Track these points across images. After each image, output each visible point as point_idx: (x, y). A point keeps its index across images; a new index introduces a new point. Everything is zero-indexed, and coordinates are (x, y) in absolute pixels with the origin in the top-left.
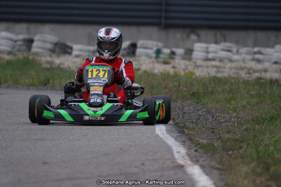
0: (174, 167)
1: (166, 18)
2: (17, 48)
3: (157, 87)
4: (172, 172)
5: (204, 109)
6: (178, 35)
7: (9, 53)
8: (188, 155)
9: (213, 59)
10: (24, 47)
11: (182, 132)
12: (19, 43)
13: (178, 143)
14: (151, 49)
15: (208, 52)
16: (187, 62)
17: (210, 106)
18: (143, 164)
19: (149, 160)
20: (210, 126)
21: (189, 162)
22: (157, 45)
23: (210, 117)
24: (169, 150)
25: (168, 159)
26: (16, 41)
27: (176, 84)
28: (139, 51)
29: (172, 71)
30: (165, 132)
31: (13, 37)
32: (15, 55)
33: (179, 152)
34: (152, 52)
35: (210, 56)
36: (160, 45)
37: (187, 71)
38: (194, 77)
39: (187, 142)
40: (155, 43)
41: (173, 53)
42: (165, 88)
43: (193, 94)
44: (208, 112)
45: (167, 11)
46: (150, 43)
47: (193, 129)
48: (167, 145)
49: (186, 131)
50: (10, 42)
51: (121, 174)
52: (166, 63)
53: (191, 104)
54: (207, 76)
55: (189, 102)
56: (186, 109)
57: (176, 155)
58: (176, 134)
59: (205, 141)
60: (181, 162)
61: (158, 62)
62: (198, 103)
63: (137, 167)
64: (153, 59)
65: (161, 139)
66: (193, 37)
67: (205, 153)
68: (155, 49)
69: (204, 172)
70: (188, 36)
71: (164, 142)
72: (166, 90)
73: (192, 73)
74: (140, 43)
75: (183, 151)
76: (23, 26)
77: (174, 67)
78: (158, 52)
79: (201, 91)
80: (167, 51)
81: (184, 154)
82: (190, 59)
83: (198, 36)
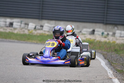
1: (106, 21)
2: (51, 30)
3: (102, 47)
4: (107, 81)
5: (119, 56)
6: (110, 27)
9: (123, 37)
11: (111, 65)
12: (52, 28)
13: (109, 69)
15: (121, 34)
16: (113, 37)
17: (122, 55)
18: (96, 77)
19: (98, 75)
20: (121, 63)
21: (114, 77)
23: (122, 59)
24: (106, 72)
25: (106, 75)
26: (50, 27)
27: (109, 46)
28: (96, 33)
29: (108, 41)
30: (105, 65)
31: (50, 25)
32: (50, 32)
33: (110, 73)
34: (100, 33)
35: (122, 35)
36: (104, 31)
37: (113, 41)
38: (116, 43)
39: (113, 69)
40: (102, 30)
41: (108, 34)
43: (116, 50)
44: (121, 57)
45: (106, 18)
46: (100, 30)
47: (115, 64)
48: (105, 70)
49: (113, 65)
52: (105, 37)
53: (114, 54)
54: (121, 43)
55: (114, 53)
56: (112, 55)
57: (109, 74)
58: (109, 66)
59: (119, 69)
60: (111, 77)
61: (103, 37)
62: (117, 53)
64: (101, 36)
65: (103, 67)
66: (116, 28)
67: (120, 73)
68: (102, 32)
69: (119, 81)
70: (114, 28)
71: (104, 69)
73: (115, 42)
74: (96, 30)
75: (111, 72)
76: (53, 22)
77: (108, 39)
78: (103, 33)
79: (118, 49)
80: (106, 33)
81: (112, 74)
82: (114, 36)
83: (118, 28)
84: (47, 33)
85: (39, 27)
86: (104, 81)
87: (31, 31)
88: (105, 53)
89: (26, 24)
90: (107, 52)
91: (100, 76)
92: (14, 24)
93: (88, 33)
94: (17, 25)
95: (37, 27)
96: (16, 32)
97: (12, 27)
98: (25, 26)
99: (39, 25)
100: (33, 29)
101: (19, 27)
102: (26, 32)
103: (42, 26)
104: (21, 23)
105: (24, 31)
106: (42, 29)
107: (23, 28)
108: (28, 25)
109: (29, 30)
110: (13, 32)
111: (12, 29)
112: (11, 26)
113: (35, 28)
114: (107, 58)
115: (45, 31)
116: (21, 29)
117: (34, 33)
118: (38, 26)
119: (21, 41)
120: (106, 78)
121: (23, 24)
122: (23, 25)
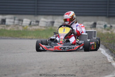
0: (107, 63)
2: (48, 25)
3: (104, 38)
4: (106, 65)
7: (45, 27)
8: (114, 59)
10: (51, 25)
11: (112, 52)
12: (49, 23)
13: (110, 56)
14: (102, 25)
18: (94, 62)
19: (97, 61)
21: (113, 61)
22: (105, 23)
24: (106, 57)
25: (105, 61)
26: (47, 22)
27: (112, 37)
28: (97, 26)
29: (110, 33)
30: (105, 52)
34: (103, 26)
36: (106, 23)
39: (114, 55)
40: (104, 22)
41: (111, 26)
42: (107, 38)
46: (102, 22)
50: (45, 23)
51: (85, 65)
52: (108, 30)
57: (108, 59)
58: (110, 53)
60: (110, 61)
61: (105, 30)
63: (92, 63)
65: (103, 54)
72: (107, 39)
74: (98, 22)
75: (111, 58)
76: (51, 17)
78: (105, 26)
80: (109, 25)
81: (112, 59)
84: (44, 29)
85: (35, 23)
86: (103, 65)
87: (25, 27)
88: (107, 44)
89: (20, 20)
90: (109, 43)
91: (99, 61)
92: (7, 20)
93: (89, 26)
94: (10, 22)
95: (32, 23)
96: (9, 29)
97: (5, 24)
98: (19, 23)
99: (35, 21)
100: (28, 25)
101: (13, 23)
102: (21, 28)
103: (38, 22)
104: (15, 19)
105: (18, 28)
106: (38, 25)
107: (17, 25)
108: (22, 21)
109: (23, 27)
110: (6, 29)
111: (4, 27)
112: (3, 23)
113: (30, 24)
114: (108, 48)
115: (41, 27)
116: (15, 26)
117: (29, 29)
118: (33, 21)
119: (15, 38)
120: (105, 63)
121: (17, 20)
122: (16, 22)
